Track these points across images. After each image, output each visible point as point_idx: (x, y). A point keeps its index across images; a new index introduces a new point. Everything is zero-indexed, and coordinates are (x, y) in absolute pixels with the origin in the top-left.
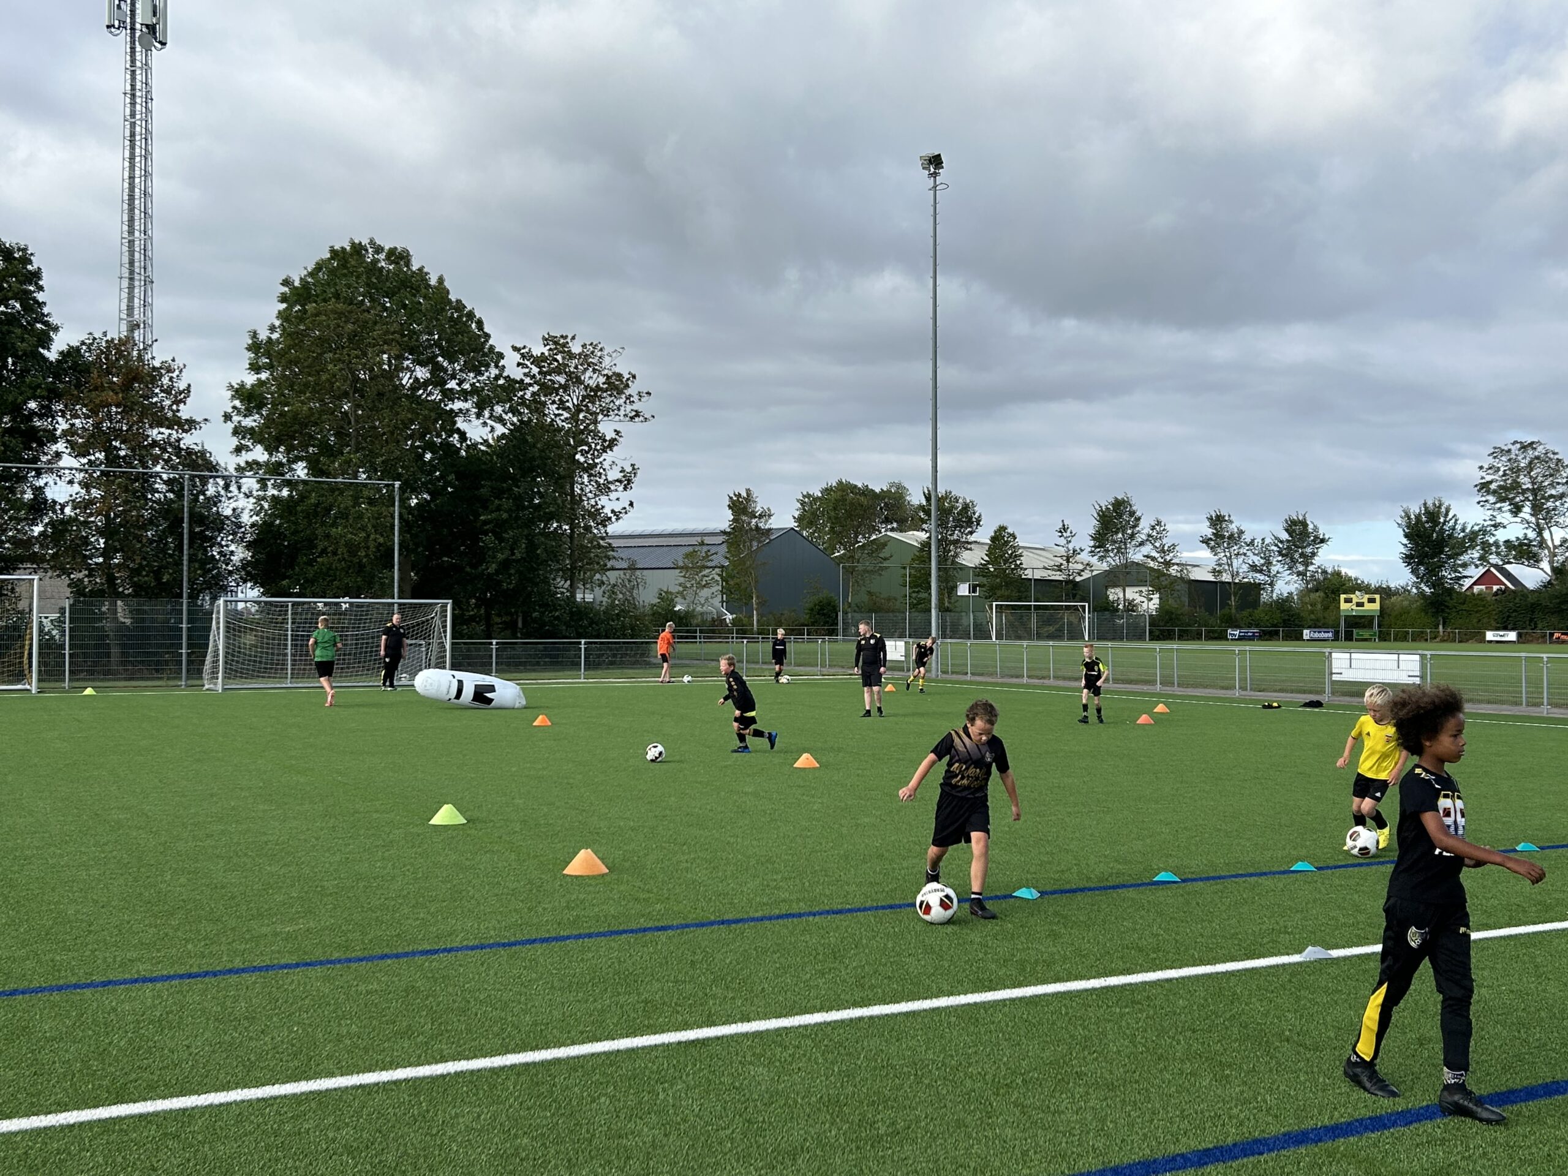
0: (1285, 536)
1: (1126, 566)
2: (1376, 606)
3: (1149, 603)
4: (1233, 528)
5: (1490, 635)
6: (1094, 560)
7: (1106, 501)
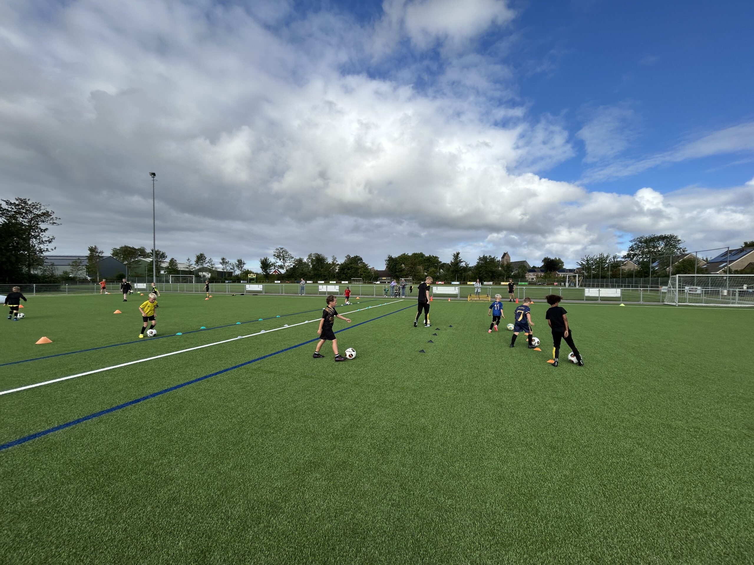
0: (237, 263)
1: (203, 268)
2: (255, 276)
3: (208, 275)
4: (227, 261)
5: (276, 282)
6: (196, 266)
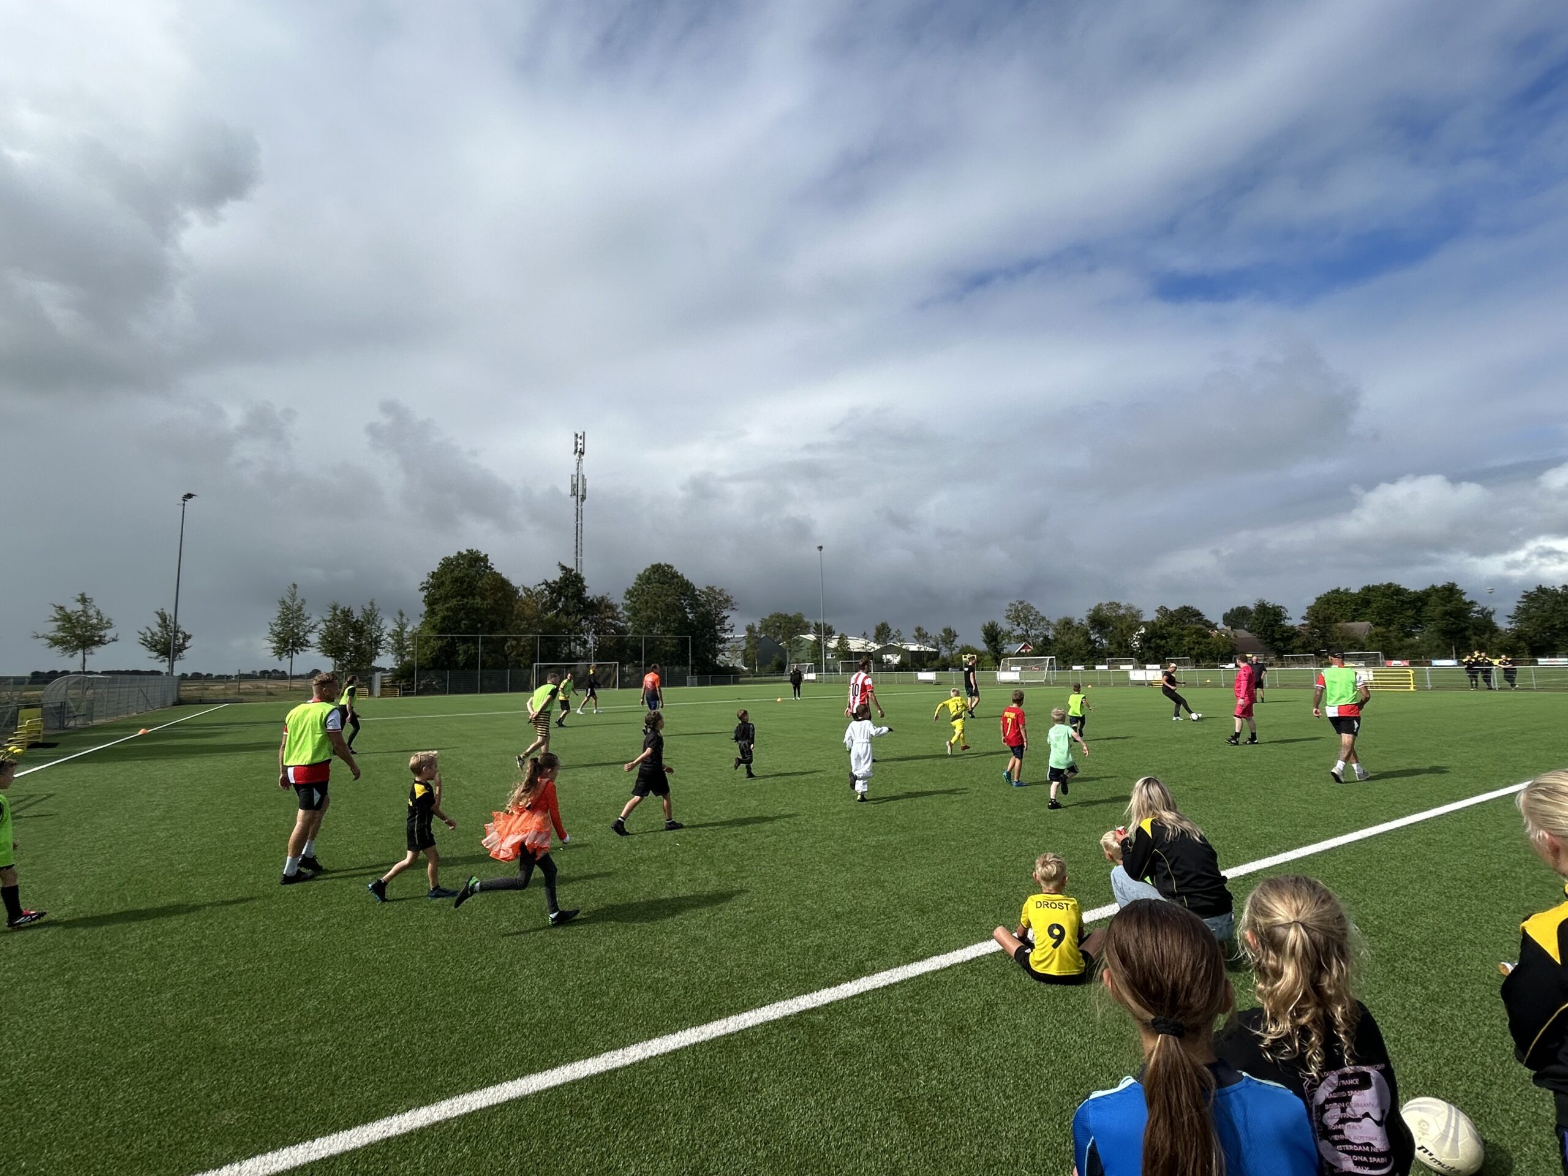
7: (879, 624)
